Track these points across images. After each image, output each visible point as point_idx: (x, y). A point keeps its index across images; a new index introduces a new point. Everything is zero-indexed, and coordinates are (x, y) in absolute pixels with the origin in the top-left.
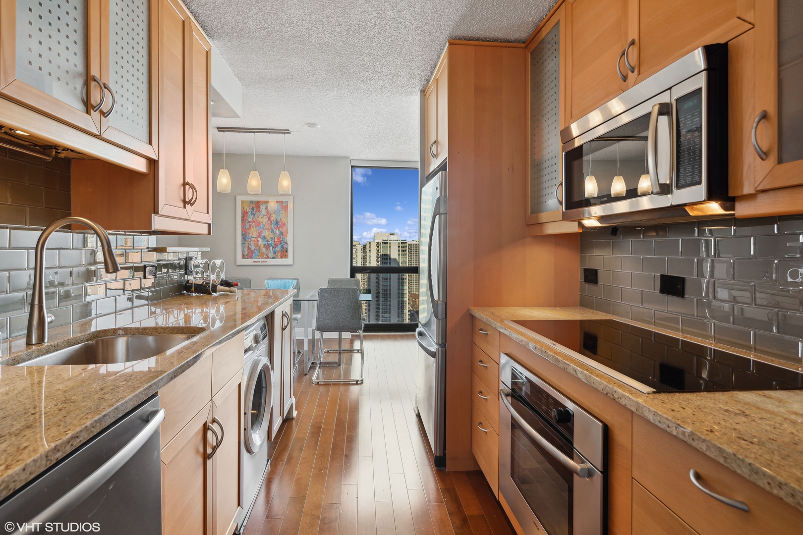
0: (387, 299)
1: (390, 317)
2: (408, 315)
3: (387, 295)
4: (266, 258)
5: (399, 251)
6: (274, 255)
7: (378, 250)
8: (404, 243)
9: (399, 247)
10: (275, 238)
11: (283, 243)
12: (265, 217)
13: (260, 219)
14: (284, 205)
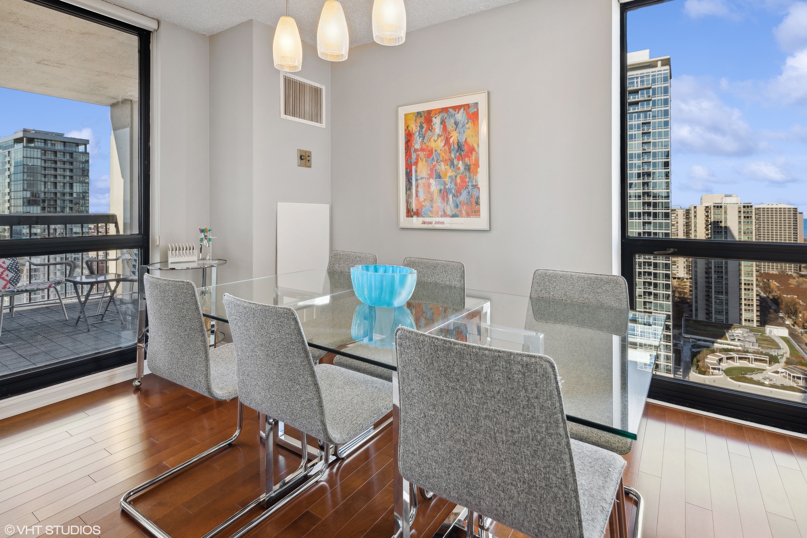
0: (722, 277)
1: (727, 300)
2: (757, 300)
3: (722, 272)
4: (442, 216)
5: (740, 217)
6: (455, 211)
7: (707, 216)
8: (748, 207)
9: (740, 212)
10: (456, 176)
11: (470, 188)
12: (440, 140)
13: (432, 145)
14: (472, 110)
